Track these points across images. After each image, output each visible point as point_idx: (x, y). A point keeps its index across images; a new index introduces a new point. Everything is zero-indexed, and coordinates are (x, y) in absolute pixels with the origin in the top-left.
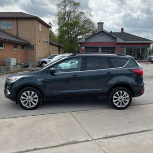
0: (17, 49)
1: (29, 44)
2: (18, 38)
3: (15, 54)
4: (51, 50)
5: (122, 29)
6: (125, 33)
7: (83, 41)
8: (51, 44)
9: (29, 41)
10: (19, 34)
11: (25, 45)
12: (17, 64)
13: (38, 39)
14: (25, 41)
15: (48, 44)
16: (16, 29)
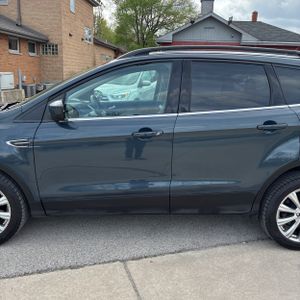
0: (17, 52)
1: (48, 41)
2: (21, 26)
3: (14, 63)
4: (98, 57)
5: (255, 15)
6: (260, 22)
7: (169, 38)
8: (97, 43)
10: (23, 17)
11: (39, 43)
12: (17, 87)
13: (66, 29)
14: (37, 33)
15: (92, 43)
16: (16, 5)
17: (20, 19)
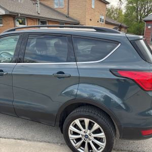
1: (79, 23)
2: (68, 17)
8: (107, 23)
9: (78, 20)
10: (70, 13)
13: (88, 17)
15: (104, 23)
16: (67, 8)
17: (68, 14)
